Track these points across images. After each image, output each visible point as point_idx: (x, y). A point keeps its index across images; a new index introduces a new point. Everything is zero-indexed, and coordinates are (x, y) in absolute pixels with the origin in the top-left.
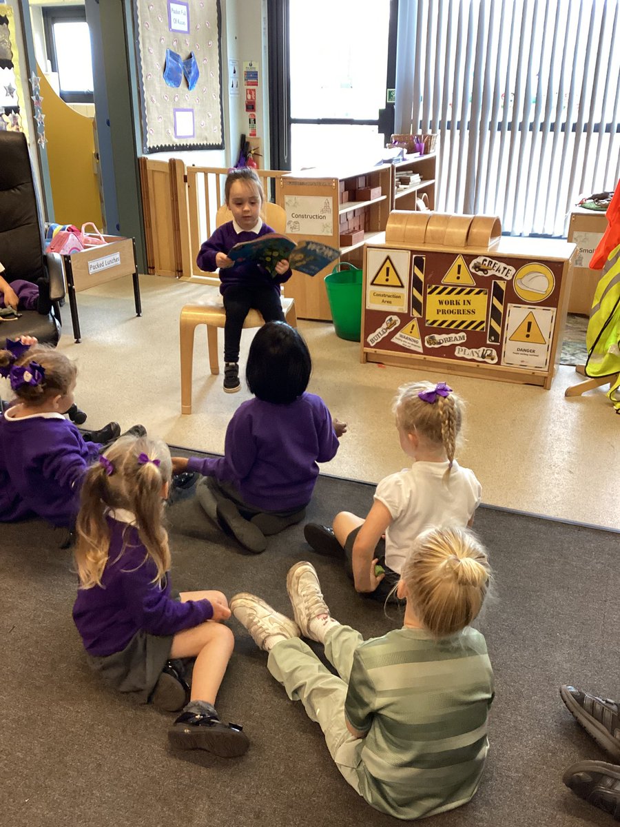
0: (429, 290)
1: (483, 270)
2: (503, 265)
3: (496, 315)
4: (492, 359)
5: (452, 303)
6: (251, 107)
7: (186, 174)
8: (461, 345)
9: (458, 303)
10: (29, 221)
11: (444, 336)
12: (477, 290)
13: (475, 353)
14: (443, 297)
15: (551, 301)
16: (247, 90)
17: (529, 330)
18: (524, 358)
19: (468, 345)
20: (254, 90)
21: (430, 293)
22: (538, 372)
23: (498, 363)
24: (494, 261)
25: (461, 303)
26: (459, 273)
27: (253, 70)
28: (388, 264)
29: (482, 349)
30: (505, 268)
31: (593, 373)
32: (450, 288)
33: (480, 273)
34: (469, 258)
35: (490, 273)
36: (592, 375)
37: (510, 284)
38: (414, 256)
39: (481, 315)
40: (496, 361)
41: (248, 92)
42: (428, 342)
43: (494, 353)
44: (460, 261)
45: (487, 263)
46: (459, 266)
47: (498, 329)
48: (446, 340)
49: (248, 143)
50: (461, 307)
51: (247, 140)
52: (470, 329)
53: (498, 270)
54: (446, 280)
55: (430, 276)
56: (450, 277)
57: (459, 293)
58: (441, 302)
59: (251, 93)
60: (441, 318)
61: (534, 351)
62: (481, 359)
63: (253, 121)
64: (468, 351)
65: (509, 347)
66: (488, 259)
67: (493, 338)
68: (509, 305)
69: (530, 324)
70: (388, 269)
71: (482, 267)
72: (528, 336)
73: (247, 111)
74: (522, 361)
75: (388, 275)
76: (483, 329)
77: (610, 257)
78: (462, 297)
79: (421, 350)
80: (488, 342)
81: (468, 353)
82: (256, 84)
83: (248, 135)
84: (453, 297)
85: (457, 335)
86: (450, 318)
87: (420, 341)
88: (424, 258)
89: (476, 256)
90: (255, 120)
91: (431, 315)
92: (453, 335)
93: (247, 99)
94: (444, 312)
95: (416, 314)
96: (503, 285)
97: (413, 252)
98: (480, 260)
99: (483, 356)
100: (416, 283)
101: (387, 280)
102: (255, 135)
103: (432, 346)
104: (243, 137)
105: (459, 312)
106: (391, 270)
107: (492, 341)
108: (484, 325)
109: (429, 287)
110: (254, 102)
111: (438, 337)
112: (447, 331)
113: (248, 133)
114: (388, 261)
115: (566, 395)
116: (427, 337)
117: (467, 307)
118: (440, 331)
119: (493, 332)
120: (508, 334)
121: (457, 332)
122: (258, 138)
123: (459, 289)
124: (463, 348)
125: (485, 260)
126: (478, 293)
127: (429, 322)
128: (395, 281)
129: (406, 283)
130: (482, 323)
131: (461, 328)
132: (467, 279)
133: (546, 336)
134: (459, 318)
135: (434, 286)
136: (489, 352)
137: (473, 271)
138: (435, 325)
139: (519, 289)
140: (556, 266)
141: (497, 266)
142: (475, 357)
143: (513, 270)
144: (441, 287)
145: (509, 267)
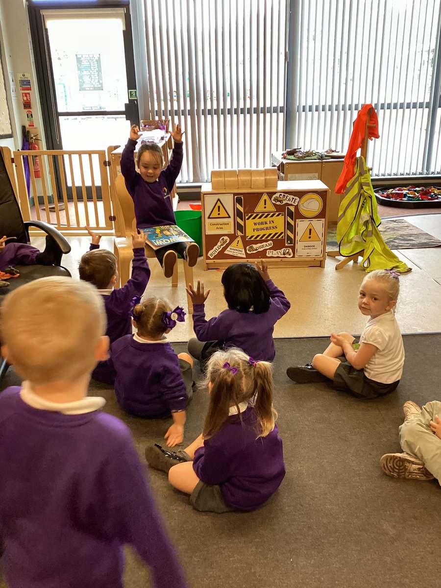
0: (247, 217)
1: (280, 201)
2: (291, 197)
3: (290, 227)
4: (290, 255)
5: (262, 223)
6: (27, 105)
7: (13, 157)
8: (270, 249)
9: (266, 223)
10: (9, 199)
11: (259, 245)
12: (277, 213)
13: (279, 253)
14: (257, 220)
15: (321, 215)
16: (23, 93)
17: (310, 234)
18: (308, 251)
19: (274, 248)
20: (29, 94)
21: (248, 219)
22: (317, 259)
23: (293, 257)
24: (286, 195)
25: (268, 222)
26: (265, 204)
27: (26, 79)
28: (219, 204)
29: (283, 249)
30: (293, 198)
31: (347, 254)
32: (261, 214)
33: (278, 203)
34: (270, 195)
35: (284, 202)
36: (346, 255)
37: (296, 207)
38: (236, 197)
39: (281, 229)
40: (292, 255)
41: (24, 95)
42: (249, 250)
43: (291, 251)
44: (265, 197)
45: (282, 196)
46: (265, 200)
47: (292, 236)
48: (260, 247)
49: (28, 132)
50: (268, 225)
51: (27, 130)
52: (274, 238)
53: (289, 200)
54: (257, 210)
55: (247, 208)
56: (260, 208)
57: (266, 217)
58: (255, 224)
59: (26, 96)
60: (256, 234)
61: (314, 246)
62: (283, 256)
63: (30, 116)
64: (275, 252)
65: (299, 246)
66: (283, 194)
67: (289, 242)
68: (297, 220)
69: (310, 230)
70: (219, 207)
71: (279, 199)
72: (310, 237)
73: (24, 109)
74: (308, 253)
75: (219, 211)
76: (283, 237)
77: (348, 185)
78: (269, 219)
79: (244, 256)
80: (286, 245)
81: (275, 253)
82: (30, 89)
83: (27, 126)
84: (263, 220)
85: (267, 243)
86: (262, 233)
87: (243, 250)
88: (242, 198)
89: (275, 193)
90: (32, 115)
91: (249, 233)
92: (264, 243)
93: (24, 100)
94: (257, 230)
95: (239, 233)
96: (292, 209)
97: (235, 194)
98: (277, 195)
99: (284, 254)
100: (239, 214)
101: (219, 214)
102: (33, 126)
103: (252, 252)
104: (24, 128)
105: (267, 228)
106: (221, 207)
107: (289, 244)
108: (283, 234)
109: (247, 215)
110: (30, 102)
111: (255, 246)
112: (261, 241)
113: (27, 124)
114: (219, 202)
115: (336, 269)
116: (248, 247)
117: (272, 225)
118: (256, 242)
119: (289, 238)
120: (298, 238)
121: (266, 241)
122: (36, 128)
123: (266, 214)
124: (271, 251)
125: (281, 195)
126: (278, 215)
127: (249, 237)
128: (224, 214)
129: (232, 215)
130: (282, 233)
131: (269, 238)
132: (270, 208)
133: (320, 236)
134: (267, 232)
135: (250, 214)
136: (287, 251)
137: (274, 202)
138: (252, 239)
139: (303, 210)
140: (322, 194)
141: (288, 198)
142: (280, 255)
143: (298, 199)
144: (255, 214)
145: (295, 198)
